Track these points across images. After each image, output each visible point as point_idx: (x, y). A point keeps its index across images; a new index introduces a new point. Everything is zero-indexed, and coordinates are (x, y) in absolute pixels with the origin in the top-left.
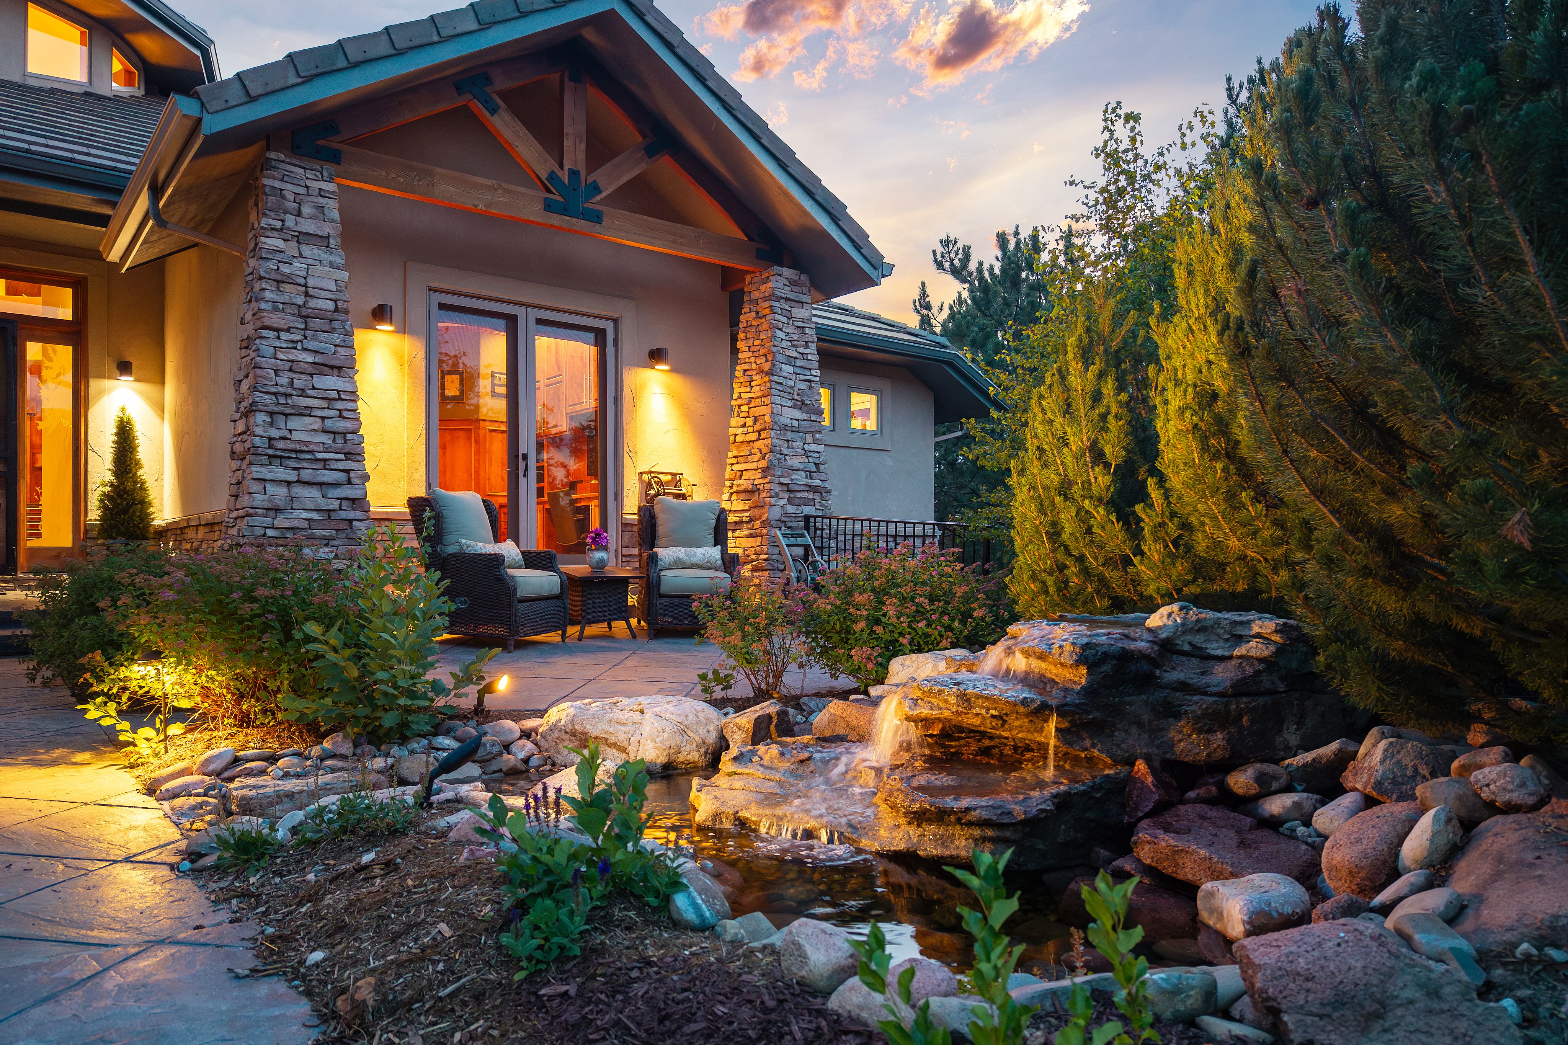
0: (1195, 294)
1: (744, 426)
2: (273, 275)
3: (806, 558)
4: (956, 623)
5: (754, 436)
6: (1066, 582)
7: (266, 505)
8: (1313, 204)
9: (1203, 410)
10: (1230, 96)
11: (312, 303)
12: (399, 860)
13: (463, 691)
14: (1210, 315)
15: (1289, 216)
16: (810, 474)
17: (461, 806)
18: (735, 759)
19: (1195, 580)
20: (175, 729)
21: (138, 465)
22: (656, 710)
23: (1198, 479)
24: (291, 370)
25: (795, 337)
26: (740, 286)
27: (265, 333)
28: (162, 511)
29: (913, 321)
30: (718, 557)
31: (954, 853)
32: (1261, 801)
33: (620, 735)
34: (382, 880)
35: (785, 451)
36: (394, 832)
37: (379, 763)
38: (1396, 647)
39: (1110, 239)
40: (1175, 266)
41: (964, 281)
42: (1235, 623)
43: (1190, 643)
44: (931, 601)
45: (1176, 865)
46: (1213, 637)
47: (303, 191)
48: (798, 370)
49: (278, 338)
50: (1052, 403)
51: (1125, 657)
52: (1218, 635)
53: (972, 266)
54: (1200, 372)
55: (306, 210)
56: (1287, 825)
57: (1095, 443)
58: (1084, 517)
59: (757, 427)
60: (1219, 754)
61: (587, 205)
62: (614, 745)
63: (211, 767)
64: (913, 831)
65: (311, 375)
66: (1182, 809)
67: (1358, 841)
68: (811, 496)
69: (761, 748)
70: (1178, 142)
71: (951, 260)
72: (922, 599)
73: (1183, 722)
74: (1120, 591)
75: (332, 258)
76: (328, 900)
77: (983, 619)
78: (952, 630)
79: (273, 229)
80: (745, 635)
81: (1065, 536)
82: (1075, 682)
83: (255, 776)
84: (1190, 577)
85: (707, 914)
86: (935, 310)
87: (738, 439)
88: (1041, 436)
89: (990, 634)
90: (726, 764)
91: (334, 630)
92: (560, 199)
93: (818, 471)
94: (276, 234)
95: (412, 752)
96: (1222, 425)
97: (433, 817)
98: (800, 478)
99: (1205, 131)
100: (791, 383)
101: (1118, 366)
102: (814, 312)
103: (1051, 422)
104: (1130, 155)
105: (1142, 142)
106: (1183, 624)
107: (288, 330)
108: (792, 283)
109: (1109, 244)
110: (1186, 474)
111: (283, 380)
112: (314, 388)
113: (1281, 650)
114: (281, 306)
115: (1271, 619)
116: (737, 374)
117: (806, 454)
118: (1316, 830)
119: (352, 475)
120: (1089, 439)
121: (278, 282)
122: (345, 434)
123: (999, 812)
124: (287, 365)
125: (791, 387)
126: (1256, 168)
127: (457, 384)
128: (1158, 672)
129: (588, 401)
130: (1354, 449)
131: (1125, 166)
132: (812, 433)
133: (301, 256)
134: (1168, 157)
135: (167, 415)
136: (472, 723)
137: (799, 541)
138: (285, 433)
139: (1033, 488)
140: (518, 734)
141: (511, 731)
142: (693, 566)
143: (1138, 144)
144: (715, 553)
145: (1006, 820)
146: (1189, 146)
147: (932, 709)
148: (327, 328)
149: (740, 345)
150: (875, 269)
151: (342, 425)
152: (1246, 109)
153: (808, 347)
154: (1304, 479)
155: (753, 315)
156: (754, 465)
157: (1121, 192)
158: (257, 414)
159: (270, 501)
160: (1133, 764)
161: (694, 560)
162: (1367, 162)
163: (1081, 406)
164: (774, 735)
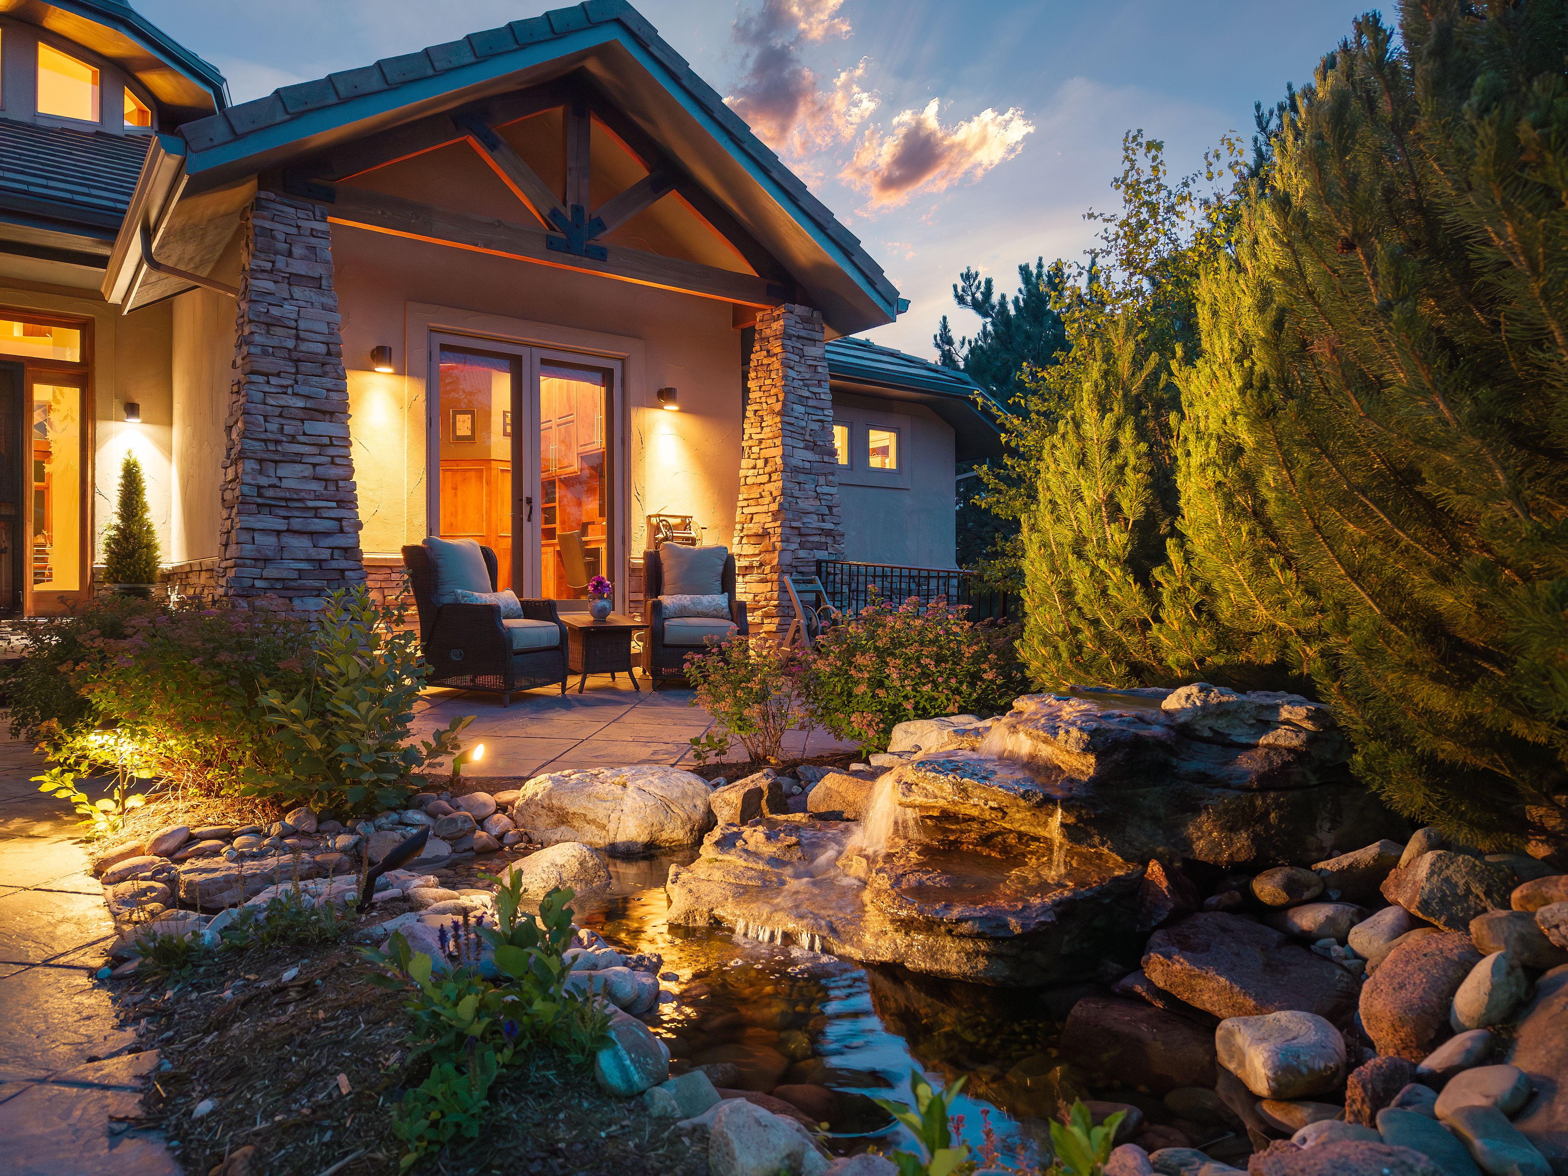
0: (1220, 337)
1: (754, 468)
2: (263, 319)
3: (817, 604)
4: (964, 687)
5: (765, 478)
6: (1080, 647)
7: (254, 555)
8: (1349, 246)
9: (1227, 465)
10: (1259, 124)
11: (304, 347)
12: (318, 982)
13: (439, 760)
14: (1236, 361)
15: (1322, 259)
16: (822, 518)
17: (406, 906)
18: (717, 843)
19: (1218, 650)
20: (135, 801)
21: (145, 508)
22: (640, 782)
23: (1220, 542)
24: (280, 416)
25: (807, 376)
26: (750, 324)
27: (254, 378)
28: (169, 554)
29: (933, 356)
30: (726, 604)
31: (944, 967)
32: (1290, 913)
33: (599, 812)
34: (296, 1007)
35: (797, 493)
36: (326, 942)
37: (343, 840)
38: (1447, 748)
39: (1132, 275)
40: (1199, 306)
41: (985, 315)
42: (1262, 707)
43: (1211, 728)
44: (938, 663)
45: (1193, 990)
46: (1236, 722)
47: (294, 231)
48: (810, 410)
49: (268, 382)
50: (1065, 454)
51: (1138, 744)
52: (1242, 721)
53: (995, 299)
54: (1225, 423)
55: (297, 251)
56: (1320, 943)
57: (1111, 496)
58: (1097, 577)
59: (768, 469)
60: (1243, 856)
61: (591, 242)
62: (593, 822)
63: (164, 847)
64: (900, 939)
65: (302, 420)
66: (1201, 918)
67: (1402, 986)
68: (823, 539)
69: (747, 831)
70: (1204, 171)
71: (973, 295)
72: (928, 661)
73: (1204, 817)
74: (1138, 657)
75: (325, 300)
76: (235, 1030)
77: (992, 681)
78: (960, 693)
79: (263, 271)
80: (737, 701)
81: (1078, 598)
82: (1082, 772)
83: (207, 857)
84: (1212, 648)
85: (636, 1078)
86: (957, 345)
87: (749, 481)
88: (1054, 489)
89: (1000, 697)
90: (707, 850)
91: (298, 698)
92: (563, 236)
93: (831, 514)
94: (265, 275)
95: (379, 828)
96: (1249, 480)
97: (371, 922)
98: (813, 521)
99: (1233, 159)
100: (803, 424)
101: (1136, 412)
102: (828, 348)
103: (1064, 474)
104: (1153, 187)
105: (1165, 172)
106: (1203, 708)
107: (278, 375)
108: (805, 320)
109: (1130, 280)
110: (1208, 536)
111: (273, 426)
112: (305, 434)
113: (1312, 739)
114: (270, 350)
115: (1301, 704)
116: (748, 414)
117: (818, 496)
118: (1352, 950)
119: (344, 523)
120: (1105, 492)
121: (268, 325)
122: (336, 481)
123: (994, 924)
124: (277, 411)
125: (803, 428)
126: (1283, 203)
127: (468, 424)
128: (1174, 761)
129: (598, 442)
130: (1396, 524)
131: (1147, 198)
132: (825, 475)
133: (292, 298)
134: (1193, 188)
135: (174, 457)
136: (446, 795)
137: (810, 587)
138: (275, 481)
139: (1044, 545)
140: (493, 808)
141: (485, 805)
142: (698, 615)
143: (1161, 174)
144: (721, 600)
145: (1001, 934)
146: (1216, 176)
147: (926, 796)
148: (319, 371)
149: (751, 384)
150: (890, 305)
151: (334, 472)
152: (1276, 136)
153: (820, 386)
154: (1338, 558)
155: (764, 353)
156: (765, 508)
157: (1142, 226)
158: (246, 461)
159: (259, 551)
160: (1146, 865)
161: (700, 608)
162: (1413, 196)
163: (1096, 455)
164: (766, 810)
